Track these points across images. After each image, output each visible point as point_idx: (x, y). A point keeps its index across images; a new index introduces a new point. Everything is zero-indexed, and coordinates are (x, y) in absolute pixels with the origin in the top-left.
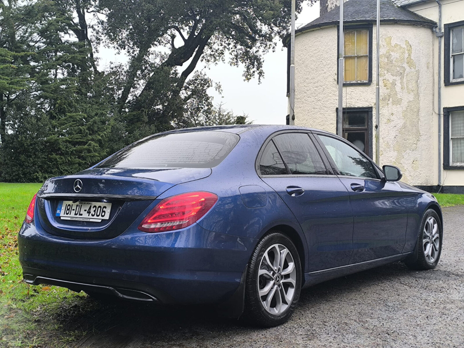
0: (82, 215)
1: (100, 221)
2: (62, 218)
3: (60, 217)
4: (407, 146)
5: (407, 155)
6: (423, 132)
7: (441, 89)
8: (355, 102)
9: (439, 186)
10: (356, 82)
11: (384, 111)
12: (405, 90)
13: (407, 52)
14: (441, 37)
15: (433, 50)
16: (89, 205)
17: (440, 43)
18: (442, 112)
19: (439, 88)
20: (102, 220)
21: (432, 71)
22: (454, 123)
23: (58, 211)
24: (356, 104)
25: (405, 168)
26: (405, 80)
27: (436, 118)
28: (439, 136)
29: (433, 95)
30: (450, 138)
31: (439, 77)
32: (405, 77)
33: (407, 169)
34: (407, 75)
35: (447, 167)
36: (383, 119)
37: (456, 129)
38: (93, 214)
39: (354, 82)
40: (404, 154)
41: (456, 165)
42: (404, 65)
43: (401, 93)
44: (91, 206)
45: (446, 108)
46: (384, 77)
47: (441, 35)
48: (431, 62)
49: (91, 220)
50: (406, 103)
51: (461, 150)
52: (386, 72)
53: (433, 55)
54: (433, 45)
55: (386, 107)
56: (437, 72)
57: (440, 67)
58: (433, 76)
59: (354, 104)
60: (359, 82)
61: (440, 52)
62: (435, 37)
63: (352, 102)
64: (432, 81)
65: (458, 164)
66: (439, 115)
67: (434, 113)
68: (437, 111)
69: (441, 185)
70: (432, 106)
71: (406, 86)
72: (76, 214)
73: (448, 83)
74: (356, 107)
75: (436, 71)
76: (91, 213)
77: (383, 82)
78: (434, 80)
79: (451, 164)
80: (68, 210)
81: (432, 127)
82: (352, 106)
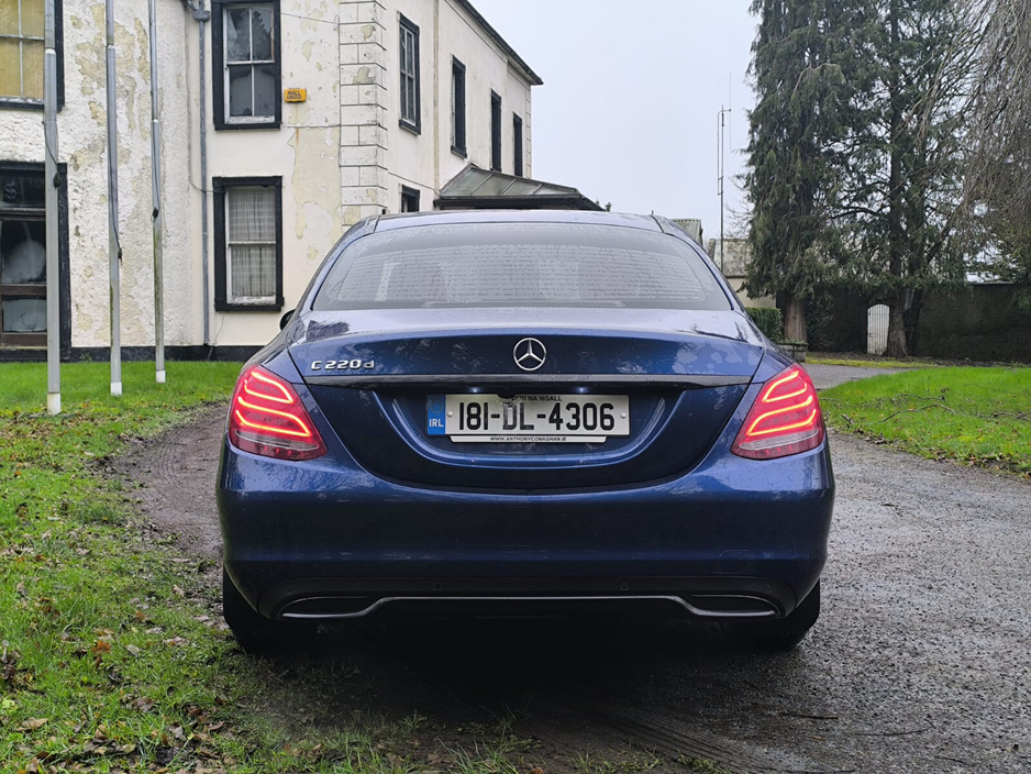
0: (532, 427)
1: (603, 440)
2: (454, 439)
3: (448, 436)
4: (143, 256)
5: (144, 277)
6: (173, 229)
7: (207, 135)
8: (25, 149)
9: (206, 345)
10: (21, 101)
11: (94, 176)
12: (137, 132)
13: (138, 44)
14: (205, 21)
15: (187, 47)
16: (553, 404)
17: (202, 34)
18: (210, 187)
19: (203, 134)
20: (609, 437)
21: (185, 93)
22: (234, 211)
23: (433, 423)
24: (28, 154)
25: (141, 308)
26: (135, 109)
27: (196, 198)
28: (205, 238)
29: (189, 148)
30: (228, 242)
31: (203, 109)
32: (136, 102)
33: (144, 308)
34: (139, 98)
35: (223, 306)
36: (90, 194)
37: (239, 225)
38: (573, 423)
39: (17, 100)
40: (137, 275)
41: (240, 302)
42: (132, 74)
43: (128, 138)
44: (558, 406)
45: (219, 178)
46: (92, 96)
47: (206, 16)
48: (184, 74)
49: (569, 439)
50: (139, 161)
51: (250, 270)
52: (95, 85)
53: (187, 59)
54: (186, 36)
55: (98, 166)
56: (198, 97)
57: (202, 87)
58: (188, 105)
59: (21, 153)
60: (30, 101)
61: (202, 54)
62: (192, 19)
63: (17, 147)
64: (186, 116)
65: (245, 300)
66: (204, 192)
67: (191, 188)
68: (198, 184)
69: (211, 344)
70: (186, 170)
71: (137, 122)
72: (506, 427)
73: (221, 125)
74: (28, 160)
75: (195, 96)
76: (565, 422)
77: (91, 108)
78: (189, 113)
79: (229, 300)
80: (473, 416)
81: (188, 218)
82: (19, 159)
